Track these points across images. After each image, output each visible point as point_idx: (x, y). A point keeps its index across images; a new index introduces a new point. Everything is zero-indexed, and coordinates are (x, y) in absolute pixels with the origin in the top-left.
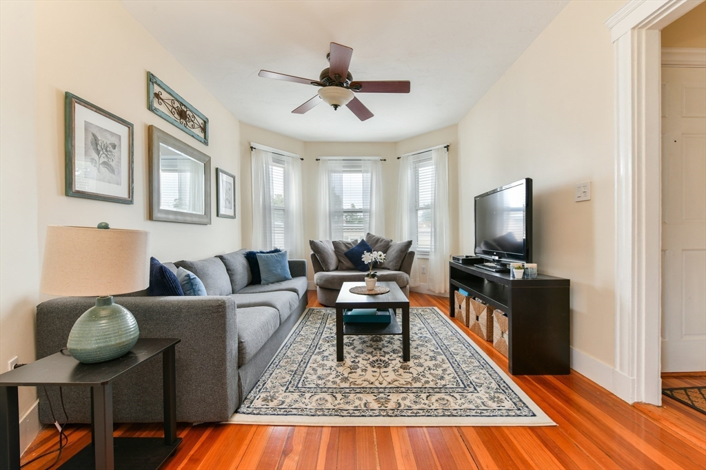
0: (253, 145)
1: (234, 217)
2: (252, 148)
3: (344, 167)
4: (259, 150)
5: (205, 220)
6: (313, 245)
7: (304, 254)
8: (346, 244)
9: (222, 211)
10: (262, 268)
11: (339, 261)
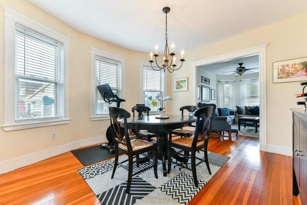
0: (220, 80)
1: (215, 100)
2: (219, 81)
3: (250, 82)
4: (221, 81)
5: (209, 101)
6: (237, 107)
7: (235, 109)
8: (250, 107)
9: (212, 99)
10: (222, 112)
11: (247, 112)
